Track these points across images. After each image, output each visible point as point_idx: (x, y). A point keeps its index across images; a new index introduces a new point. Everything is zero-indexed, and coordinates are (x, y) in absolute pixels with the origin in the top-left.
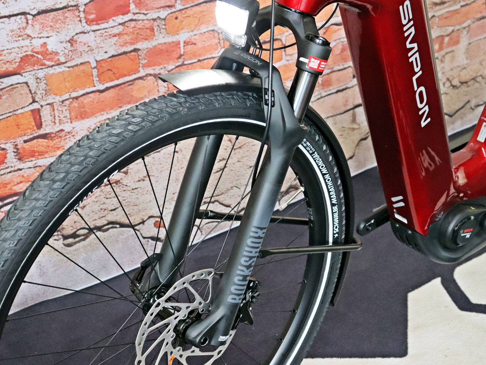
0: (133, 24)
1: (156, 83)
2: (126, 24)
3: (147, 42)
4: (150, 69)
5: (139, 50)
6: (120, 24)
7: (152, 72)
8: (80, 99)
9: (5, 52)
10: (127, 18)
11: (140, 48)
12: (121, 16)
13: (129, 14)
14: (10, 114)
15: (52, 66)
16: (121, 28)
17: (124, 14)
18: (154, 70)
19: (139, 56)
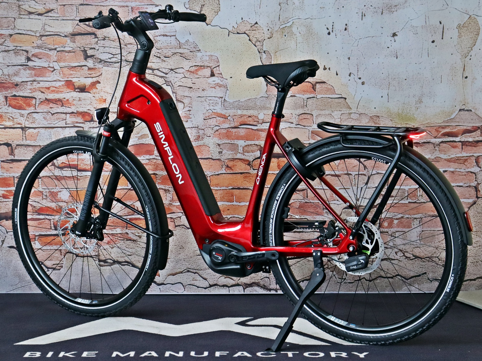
0: (155, 161)
1: (165, 194)
2: (151, 160)
3: (162, 171)
4: (162, 186)
5: (157, 174)
6: (147, 159)
7: (164, 188)
8: (119, 190)
9: (86, 160)
10: (151, 157)
11: (158, 174)
12: (149, 156)
13: (153, 156)
14: (83, 189)
15: (107, 171)
16: (147, 161)
17: (150, 155)
18: (165, 187)
19: (156, 177)
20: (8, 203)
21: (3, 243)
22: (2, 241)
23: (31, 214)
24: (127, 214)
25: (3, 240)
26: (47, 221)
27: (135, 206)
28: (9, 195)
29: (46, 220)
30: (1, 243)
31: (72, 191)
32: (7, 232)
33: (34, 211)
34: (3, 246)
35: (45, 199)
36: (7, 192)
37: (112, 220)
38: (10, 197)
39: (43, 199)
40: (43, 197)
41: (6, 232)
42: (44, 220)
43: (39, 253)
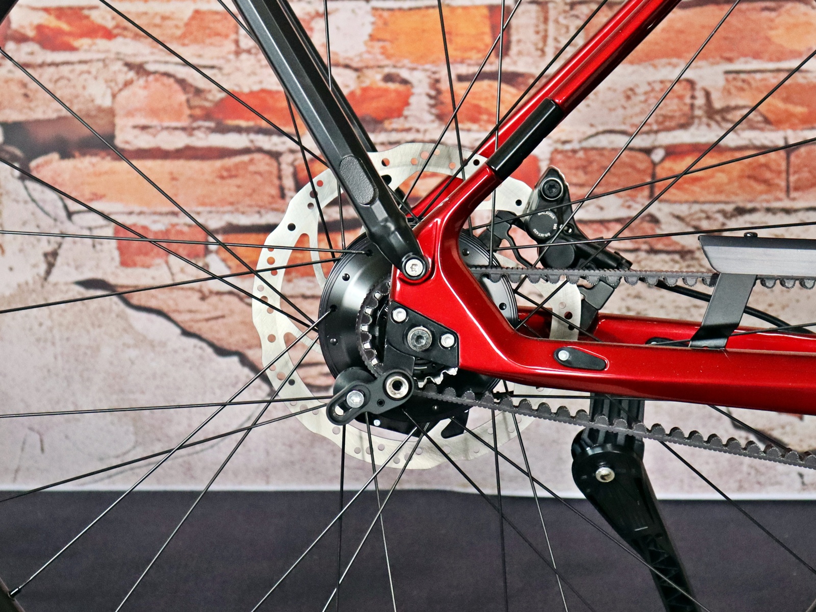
20: (65, 70)
21: (51, 266)
22: (46, 255)
23: (184, 129)
24: (655, 127)
25: (49, 249)
26: (263, 163)
27: (699, 86)
28: (70, 34)
29: (257, 156)
30: (43, 267)
31: (386, 14)
32: (70, 215)
33: (198, 112)
34: (52, 278)
35: (249, 51)
36: (59, 17)
37: (581, 154)
38: (76, 43)
39: (238, 53)
40: (237, 42)
41: (63, 214)
42: (246, 158)
43: (226, 312)
